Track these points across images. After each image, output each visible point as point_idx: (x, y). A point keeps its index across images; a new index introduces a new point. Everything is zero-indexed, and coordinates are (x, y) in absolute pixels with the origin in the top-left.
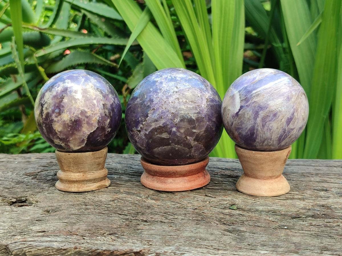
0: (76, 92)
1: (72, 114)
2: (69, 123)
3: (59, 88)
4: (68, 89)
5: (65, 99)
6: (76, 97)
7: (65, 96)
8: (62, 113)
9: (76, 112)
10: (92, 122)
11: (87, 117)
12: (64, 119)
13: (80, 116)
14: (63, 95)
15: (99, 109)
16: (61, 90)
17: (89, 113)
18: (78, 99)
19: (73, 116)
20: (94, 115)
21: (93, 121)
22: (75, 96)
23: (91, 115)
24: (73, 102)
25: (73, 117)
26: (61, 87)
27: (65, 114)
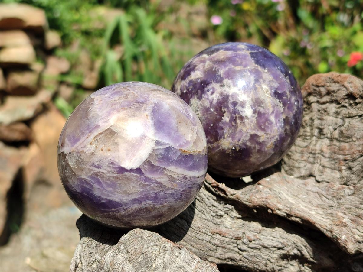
0: (243, 105)
1: (236, 141)
2: (231, 153)
3: (214, 96)
4: (230, 98)
5: (225, 116)
6: (243, 115)
7: (225, 111)
8: (221, 138)
9: (242, 139)
10: (266, 149)
11: (260, 144)
12: (224, 147)
13: (248, 144)
14: (222, 110)
15: (278, 129)
16: (219, 99)
17: (262, 137)
18: (246, 116)
19: (237, 143)
20: (269, 139)
21: (268, 148)
22: (242, 112)
23: (266, 140)
24: (239, 121)
25: (237, 145)
26: (218, 95)
27: (225, 140)
